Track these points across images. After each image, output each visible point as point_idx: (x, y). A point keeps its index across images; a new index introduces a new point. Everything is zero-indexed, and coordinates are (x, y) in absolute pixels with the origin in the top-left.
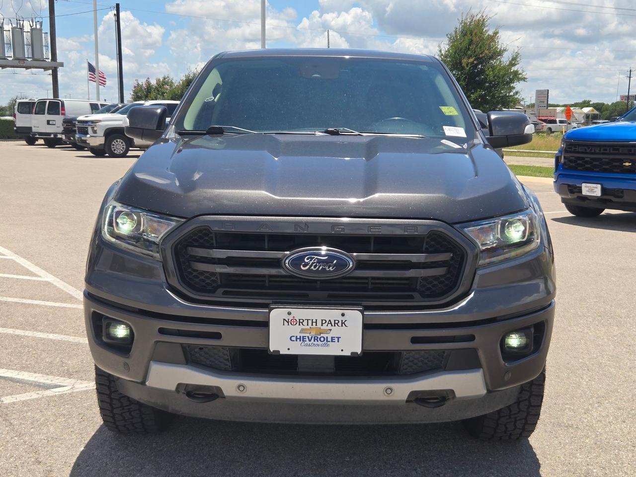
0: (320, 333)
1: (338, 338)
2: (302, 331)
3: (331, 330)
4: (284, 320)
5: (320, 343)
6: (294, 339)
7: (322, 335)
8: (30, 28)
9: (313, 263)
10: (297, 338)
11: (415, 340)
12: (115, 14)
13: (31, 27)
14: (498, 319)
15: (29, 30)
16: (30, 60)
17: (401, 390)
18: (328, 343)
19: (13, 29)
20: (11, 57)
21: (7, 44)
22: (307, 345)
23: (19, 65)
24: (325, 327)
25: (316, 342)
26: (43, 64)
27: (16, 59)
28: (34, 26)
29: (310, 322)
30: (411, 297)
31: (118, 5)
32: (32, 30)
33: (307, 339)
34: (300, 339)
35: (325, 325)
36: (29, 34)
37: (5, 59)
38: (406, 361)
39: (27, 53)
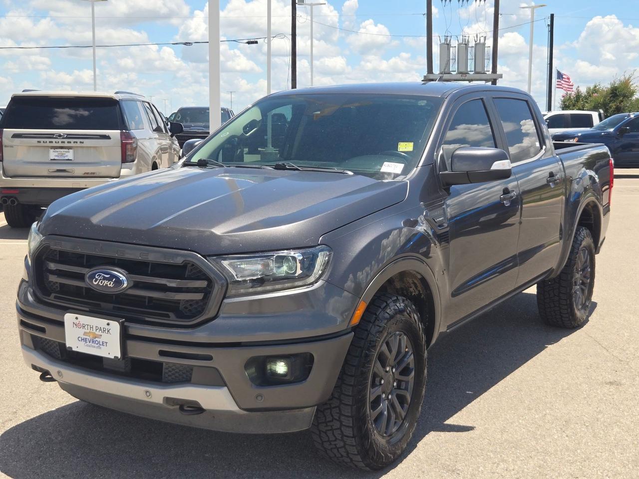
0: (96, 337)
1: (106, 343)
2: (85, 334)
3: (101, 335)
4: (74, 323)
5: (95, 345)
6: (80, 339)
7: (97, 339)
8: (474, 43)
9: (100, 279)
10: (82, 339)
11: (162, 353)
12: (548, 25)
13: (476, 42)
14: (242, 344)
15: (474, 45)
16: (472, 73)
17: (157, 395)
18: (101, 346)
19: (459, 45)
20: (455, 71)
21: (452, 59)
22: (87, 346)
23: (461, 78)
24: (98, 333)
25: (93, 344)
26: (483, 76)
27: (459, 73)
28: (478, 42)
29: (89, 327)
30: (168, 316)
31: (552, 16)
32: (476, 44)
33: (88, 341)
34: (84, 339)
35: (98, 331)
36: (473, 49)
37: (449, 73)
38: (167, 371)
39: (471, 66)
